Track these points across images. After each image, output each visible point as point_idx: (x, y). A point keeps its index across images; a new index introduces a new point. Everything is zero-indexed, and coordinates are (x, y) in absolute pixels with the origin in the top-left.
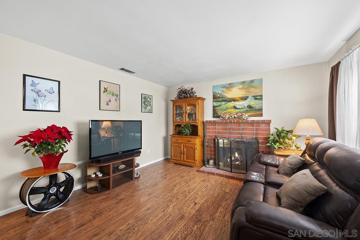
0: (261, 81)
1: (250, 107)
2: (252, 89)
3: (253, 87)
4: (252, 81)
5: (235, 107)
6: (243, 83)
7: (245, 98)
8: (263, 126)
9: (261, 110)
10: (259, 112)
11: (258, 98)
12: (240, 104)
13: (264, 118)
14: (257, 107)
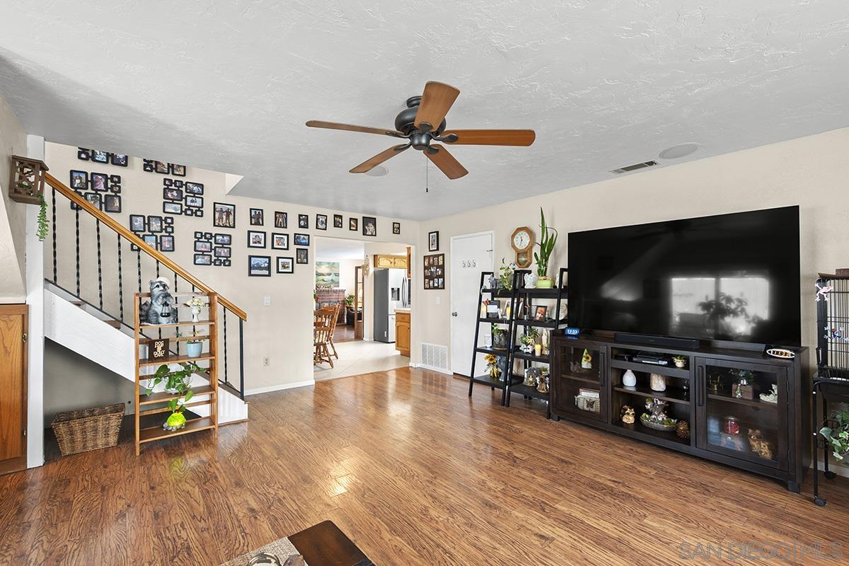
0: (338, 264)
1: (332, 280)
2: (334, 269)
3: (334, 267)
4: (334, 263)
5: (323, 280)
6: (329, 263)
7: (330, 275)
8: (341, 294)
9: (338, 283)
10: (337, 284)
11: (337, 275)
12: (326, 278)
13: (340, 288)
14: (337, 281)
